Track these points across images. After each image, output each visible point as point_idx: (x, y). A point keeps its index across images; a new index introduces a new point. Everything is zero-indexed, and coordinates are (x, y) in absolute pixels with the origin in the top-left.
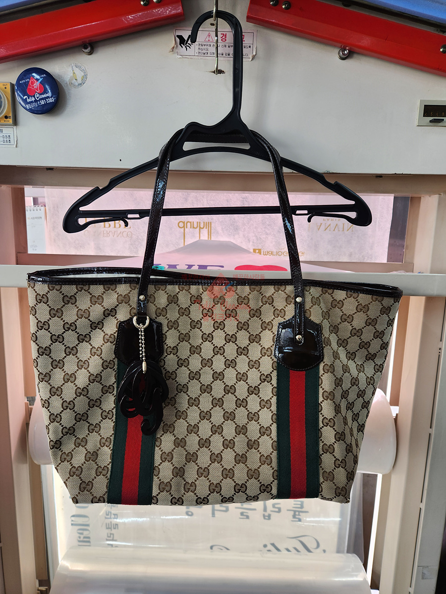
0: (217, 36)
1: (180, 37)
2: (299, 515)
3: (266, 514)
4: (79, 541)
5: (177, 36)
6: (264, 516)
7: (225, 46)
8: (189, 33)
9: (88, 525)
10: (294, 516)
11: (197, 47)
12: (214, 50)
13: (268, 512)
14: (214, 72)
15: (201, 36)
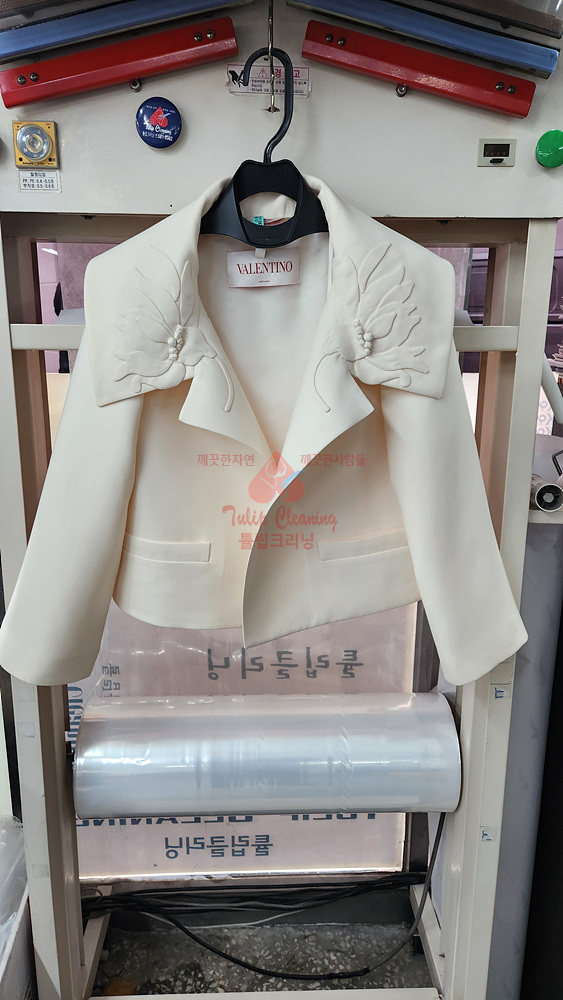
1: (233, 73)
2: (351, 669)
3: (311, 670)
6: (307, 672)
8: (242, 68)
9: (81, 701)
10: (345, 671)
13: (313, 666)
15: (254, 71)
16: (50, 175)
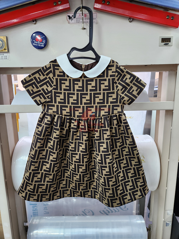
0: (83, 15)
1: (69, 16)
4: (33, 211)
5: (68, 16)
7: (86, 19)
11: (75, 20)
12: (81, 21)
14: (82, 29)
16: (5, 54)
